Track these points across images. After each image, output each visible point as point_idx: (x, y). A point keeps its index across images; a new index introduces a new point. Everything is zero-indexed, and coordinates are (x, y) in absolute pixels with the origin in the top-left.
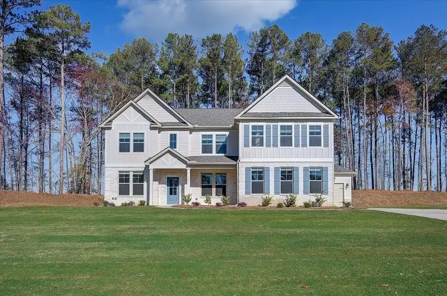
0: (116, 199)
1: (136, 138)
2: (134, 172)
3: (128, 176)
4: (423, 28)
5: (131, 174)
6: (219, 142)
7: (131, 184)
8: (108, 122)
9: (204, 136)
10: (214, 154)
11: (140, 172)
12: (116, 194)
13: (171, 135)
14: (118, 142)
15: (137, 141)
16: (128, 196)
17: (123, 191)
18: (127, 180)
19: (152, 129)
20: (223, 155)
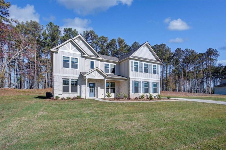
0: (61, 94)
1: (73, 61)
2: (72, 79)
3: (69, 81)
4: (136, 42)
5: (70, 81)
6: (112, 68)
7: (70, 86)
8: (56, 49)
9: (105, 64)
10: (110, 73)
11: (75, 80)
12: (61, 92)
13: (91, 62)
14: (62, 62)
15: (74, 62)
16: (69, 93)
17: (65, 90)
18: (68, 84)
19: (82, 56)
20: (114, 74)
